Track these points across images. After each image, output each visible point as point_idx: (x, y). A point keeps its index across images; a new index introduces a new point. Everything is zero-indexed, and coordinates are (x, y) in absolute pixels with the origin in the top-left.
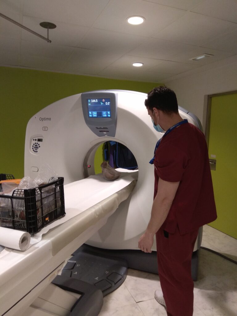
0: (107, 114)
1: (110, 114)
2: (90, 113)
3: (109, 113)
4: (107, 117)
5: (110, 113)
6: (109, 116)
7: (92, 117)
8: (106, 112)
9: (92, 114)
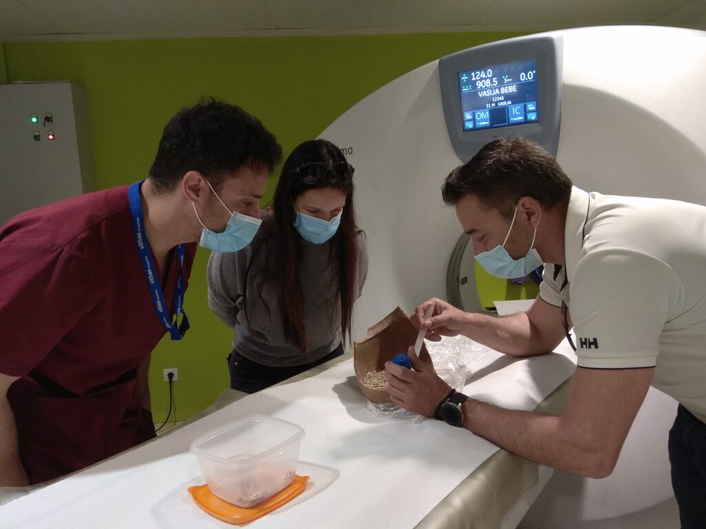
0: (526, 112)
1: (538, 111)
2: (468, 116)
3: (531, 107)
4: (526, 122)
5: (537, 107)
6: (532, 117)
7: (475, 129)
8: (522, 105)
9: (474, 120)
